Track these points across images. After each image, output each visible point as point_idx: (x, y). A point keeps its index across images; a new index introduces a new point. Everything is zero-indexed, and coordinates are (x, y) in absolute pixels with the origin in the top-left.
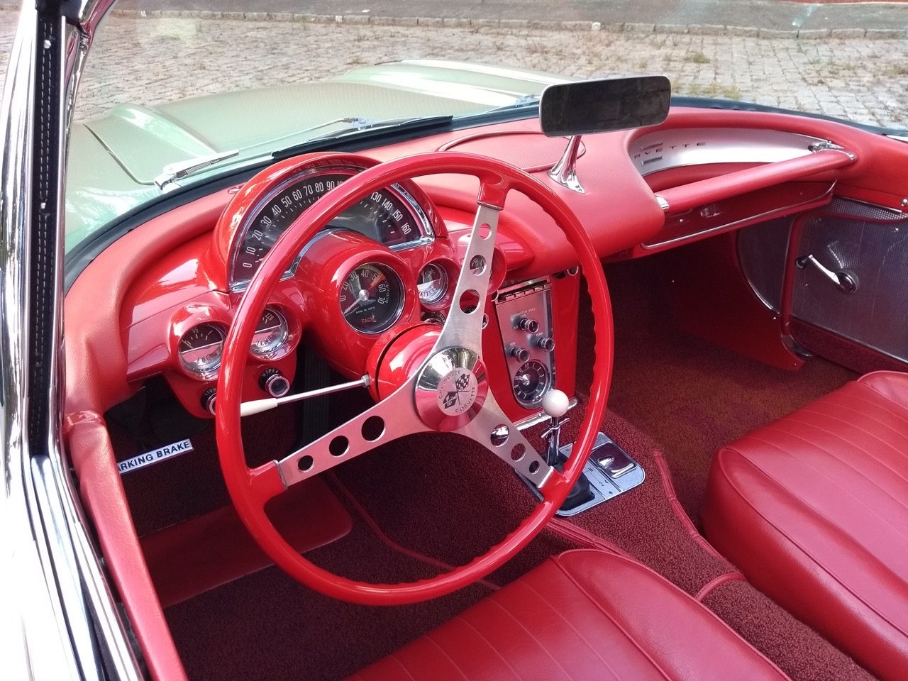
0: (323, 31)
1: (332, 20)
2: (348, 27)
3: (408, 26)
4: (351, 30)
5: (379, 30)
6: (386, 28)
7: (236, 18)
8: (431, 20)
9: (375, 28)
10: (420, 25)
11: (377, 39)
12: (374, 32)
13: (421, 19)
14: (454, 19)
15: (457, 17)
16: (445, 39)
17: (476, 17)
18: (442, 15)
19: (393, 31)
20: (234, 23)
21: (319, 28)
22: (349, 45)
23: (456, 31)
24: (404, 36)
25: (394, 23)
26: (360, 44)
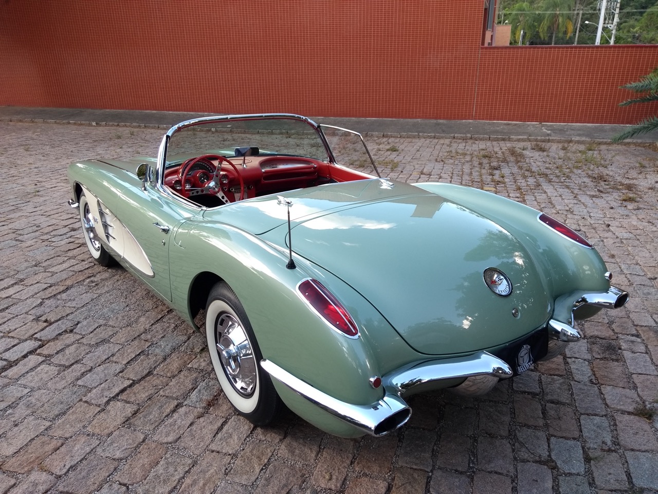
0: (204, 136)
1: (210, 130)
2: (219, 134)
3: (252, 134)
4: (220, 136)
5: (236, 136)
6: (240, 135)
7: (153, 128)
8: (265, 131)
9: (234, 135)
10: (260, 134)
11: (234, 140)
12: (232, 137)
13: (260, 131)
14: (278, 131)
15: (280, 129)
16: (271, 141)
17: (291, 129)
18: (272, 129)
19: (243, 136)
20: (152, 131)
21: (203, 134)
22: (218, 143)
23: (278, 136)
24: (249, 139)
25: (245, 133)
26: (224, 143)
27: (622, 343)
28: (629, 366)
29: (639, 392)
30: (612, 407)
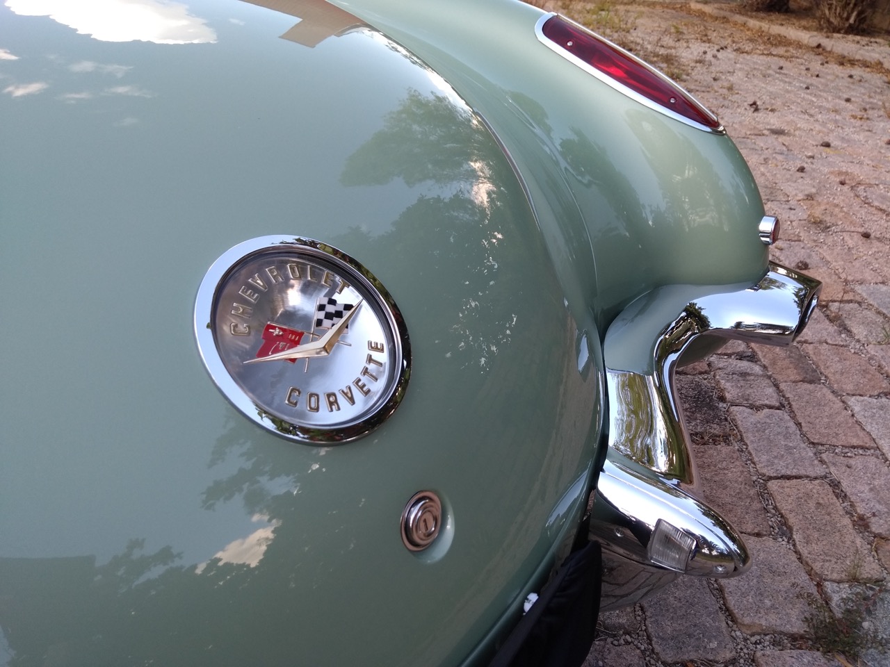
27: (723, 382)
28: (753, 453)
29: (799, 548)
30: (747, 620)
